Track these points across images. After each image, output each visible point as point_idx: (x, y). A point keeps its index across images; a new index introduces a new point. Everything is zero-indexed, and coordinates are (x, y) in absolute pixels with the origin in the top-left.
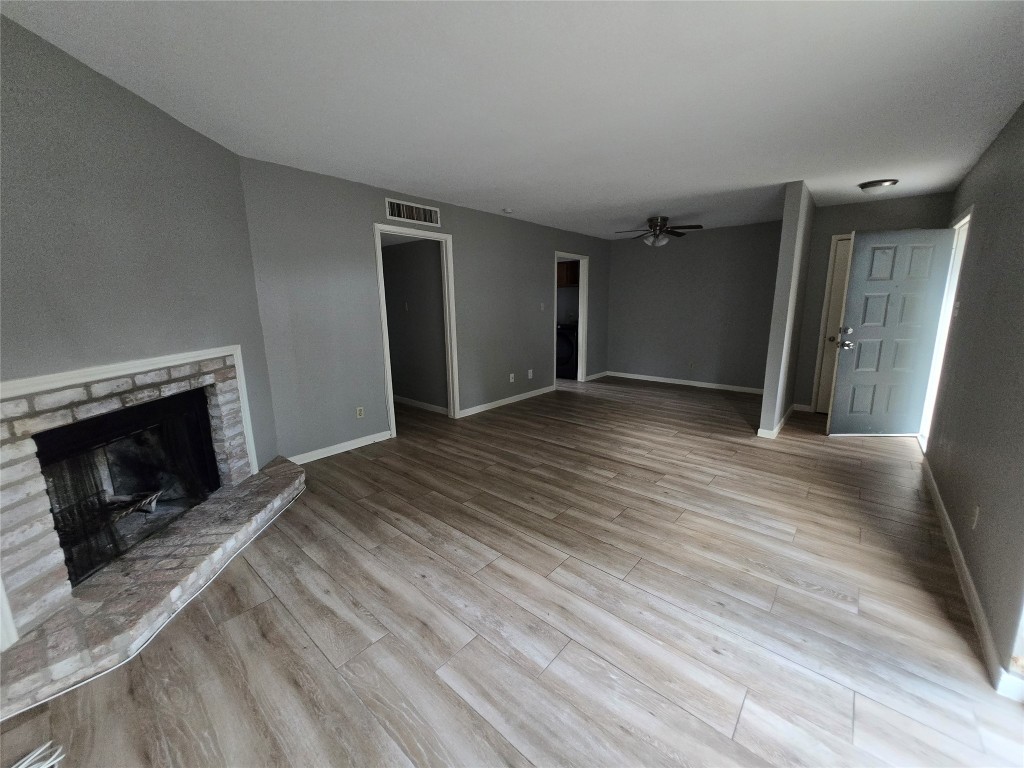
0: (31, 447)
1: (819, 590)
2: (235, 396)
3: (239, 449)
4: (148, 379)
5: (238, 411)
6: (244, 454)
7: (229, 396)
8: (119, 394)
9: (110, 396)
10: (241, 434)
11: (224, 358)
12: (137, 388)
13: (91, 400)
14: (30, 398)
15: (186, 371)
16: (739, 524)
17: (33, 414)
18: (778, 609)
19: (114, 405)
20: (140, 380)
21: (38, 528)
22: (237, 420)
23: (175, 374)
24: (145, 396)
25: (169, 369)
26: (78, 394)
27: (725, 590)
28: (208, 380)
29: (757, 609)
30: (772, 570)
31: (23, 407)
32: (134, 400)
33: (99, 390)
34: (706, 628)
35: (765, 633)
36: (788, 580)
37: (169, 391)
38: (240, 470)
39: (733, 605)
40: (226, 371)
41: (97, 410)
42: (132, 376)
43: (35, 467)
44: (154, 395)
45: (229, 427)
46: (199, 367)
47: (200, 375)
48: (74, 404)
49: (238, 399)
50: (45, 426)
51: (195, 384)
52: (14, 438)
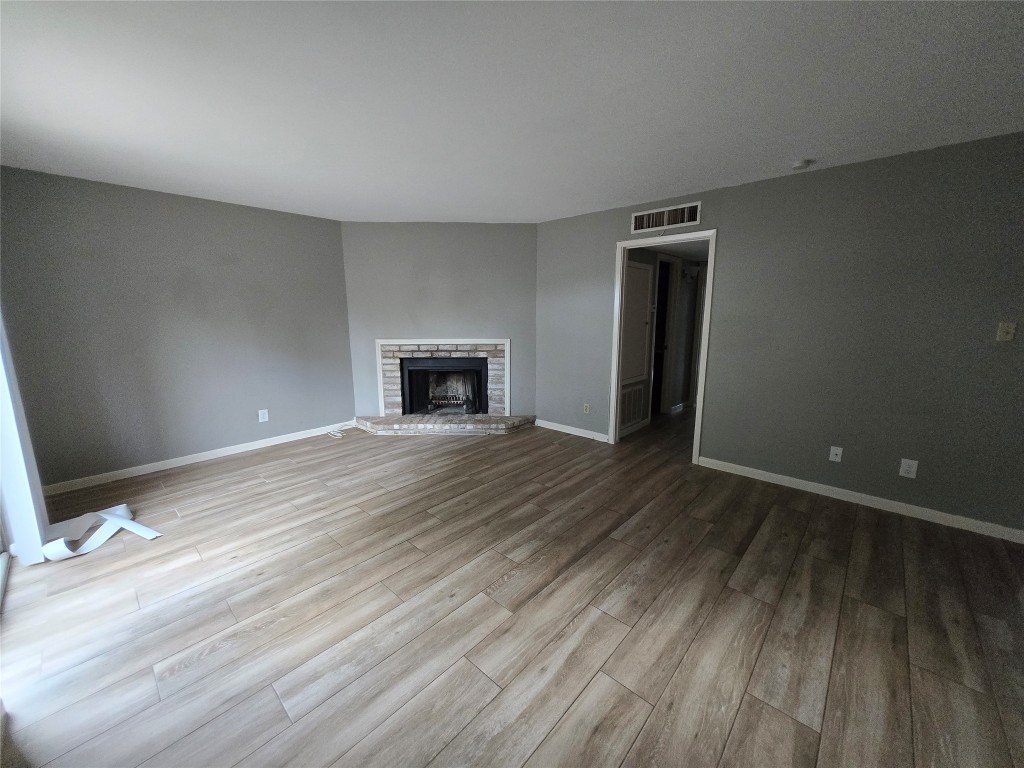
0: (398, 361)
1: (202, 654)
2: (501, 368)
3: (498, 398)
4: (445, 348)
5: (503, 376)
6: (501, 401)
7: (496, 367)
8: (431, 351)
9: (428, 351)
10: (502, 390)
11: (496, 345)
12: (438, 351)
13: (419, 351)
14: (400, 346)
15: (468, 348)
16: (344, 643)
17: (400, 351)
18: (222, 606)
19: (428, 355)
20: (441, 348)
21: (395, 387)
22: (500, 380)
23: (460, 349)
24: (443, 354)
25: (457, 345)
26: (416, 348)
27: (267, 584)
28: (482, 355)
29: (235, 594)
30: (257, 629)
31: (397, 348)
32: (436, 355)
33: (424, 348)
34: (251, 560)
35: (217, 586)
36: (235, 635)
38: (495, 410)
39: (253, 580)
40: (497, 352)
41: (421, 355)
42: (438, 345)
43: (398, 368)
44: (447, 355)
45: (492, 383)
46: (476, 347)
47: (476, 351)
48: (413, 351)
49: (504, 370)
50: (403, 356)
51: (472, 355)
52: (394, 357)
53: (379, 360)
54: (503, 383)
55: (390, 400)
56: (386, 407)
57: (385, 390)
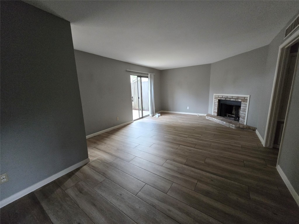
0: (218, 100)
2: (245, 106)
3: (243, 117)
5: (246, 109)
6: (244, 118)
7: (244, 105)
8: (226, 98)
9: (224, 98)
10: (245, 114)
11: (245, 97)
12: (227, 98)
15: (235, 98)
17: (218, 97)
19: (225, 99)
20: (228, 97)
23: (233, 98)
24: (228, 99)
25: (232, 96)
26: (221, 97)
28: (240, 100)
33: (224, 97)
37: (231, 100)
38: (242, 121)
40: (245, 100)
42: (227, 96)
43: (217, 102)
44: (229, 99)
45: (242, 111)
46: (238, 98)
47: (238, 99)
48: (221, 98)
49: (246, 107)
50: (219, 99)
51: (236, 100)
52: (217, 99)
53: (214, 100)
54: (245, 112)
55: (215, 111)
56: (214, 113)
57: (214, 108)
